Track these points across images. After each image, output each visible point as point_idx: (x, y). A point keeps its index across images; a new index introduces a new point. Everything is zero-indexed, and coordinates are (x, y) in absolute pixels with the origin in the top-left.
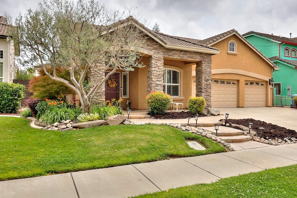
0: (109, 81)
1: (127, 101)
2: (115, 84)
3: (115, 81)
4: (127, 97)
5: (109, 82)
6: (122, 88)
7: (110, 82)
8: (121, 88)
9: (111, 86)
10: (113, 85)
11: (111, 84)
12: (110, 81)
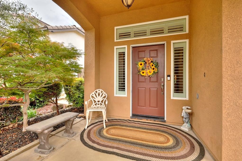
0: (139, 63)
1: (184, 108)
2: (153, 69)
3: (152, 62)
4: (185, 96)
5: (140, 66)
6: (169, 76)
7: (143, 65)
8: (169, 78)
9: (143, 73)
10: (148, 71)
11: (143, 69)
12: (141, 64)
